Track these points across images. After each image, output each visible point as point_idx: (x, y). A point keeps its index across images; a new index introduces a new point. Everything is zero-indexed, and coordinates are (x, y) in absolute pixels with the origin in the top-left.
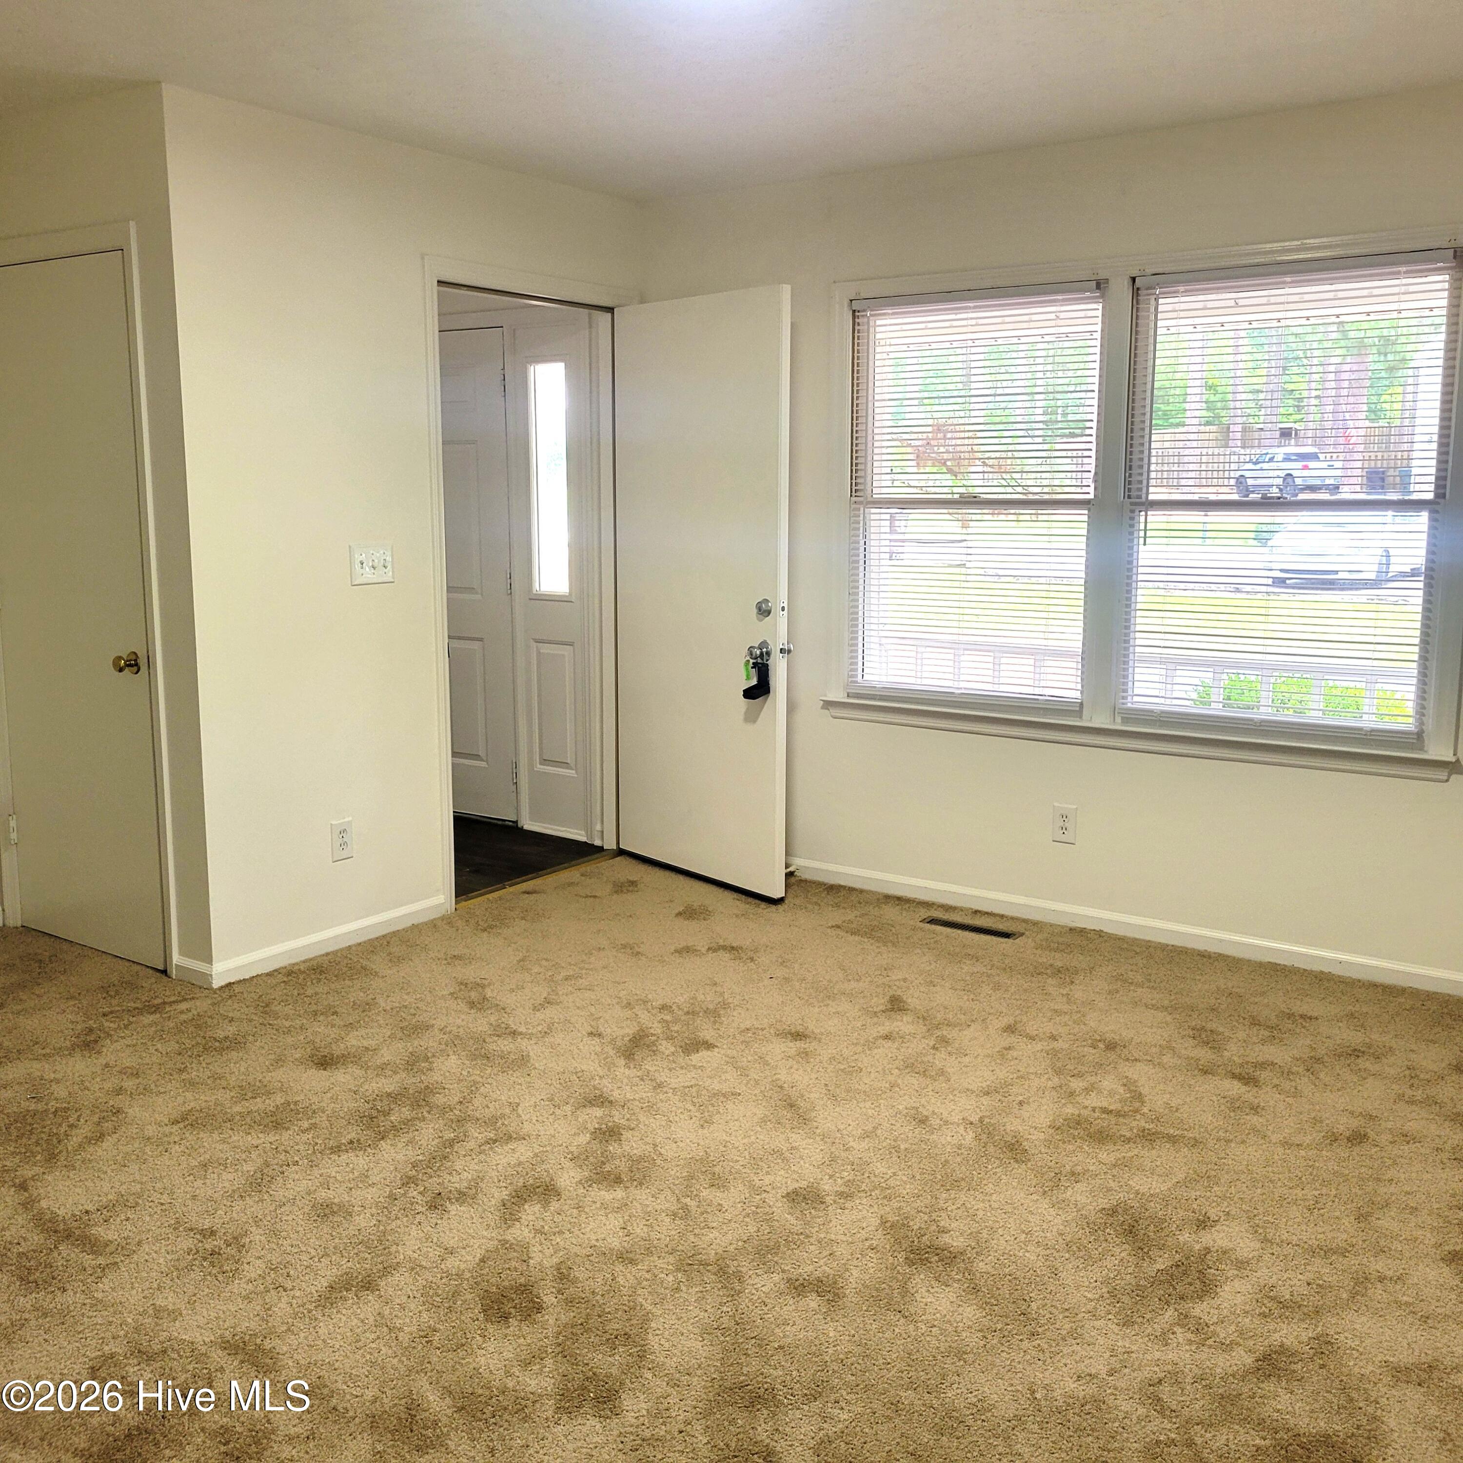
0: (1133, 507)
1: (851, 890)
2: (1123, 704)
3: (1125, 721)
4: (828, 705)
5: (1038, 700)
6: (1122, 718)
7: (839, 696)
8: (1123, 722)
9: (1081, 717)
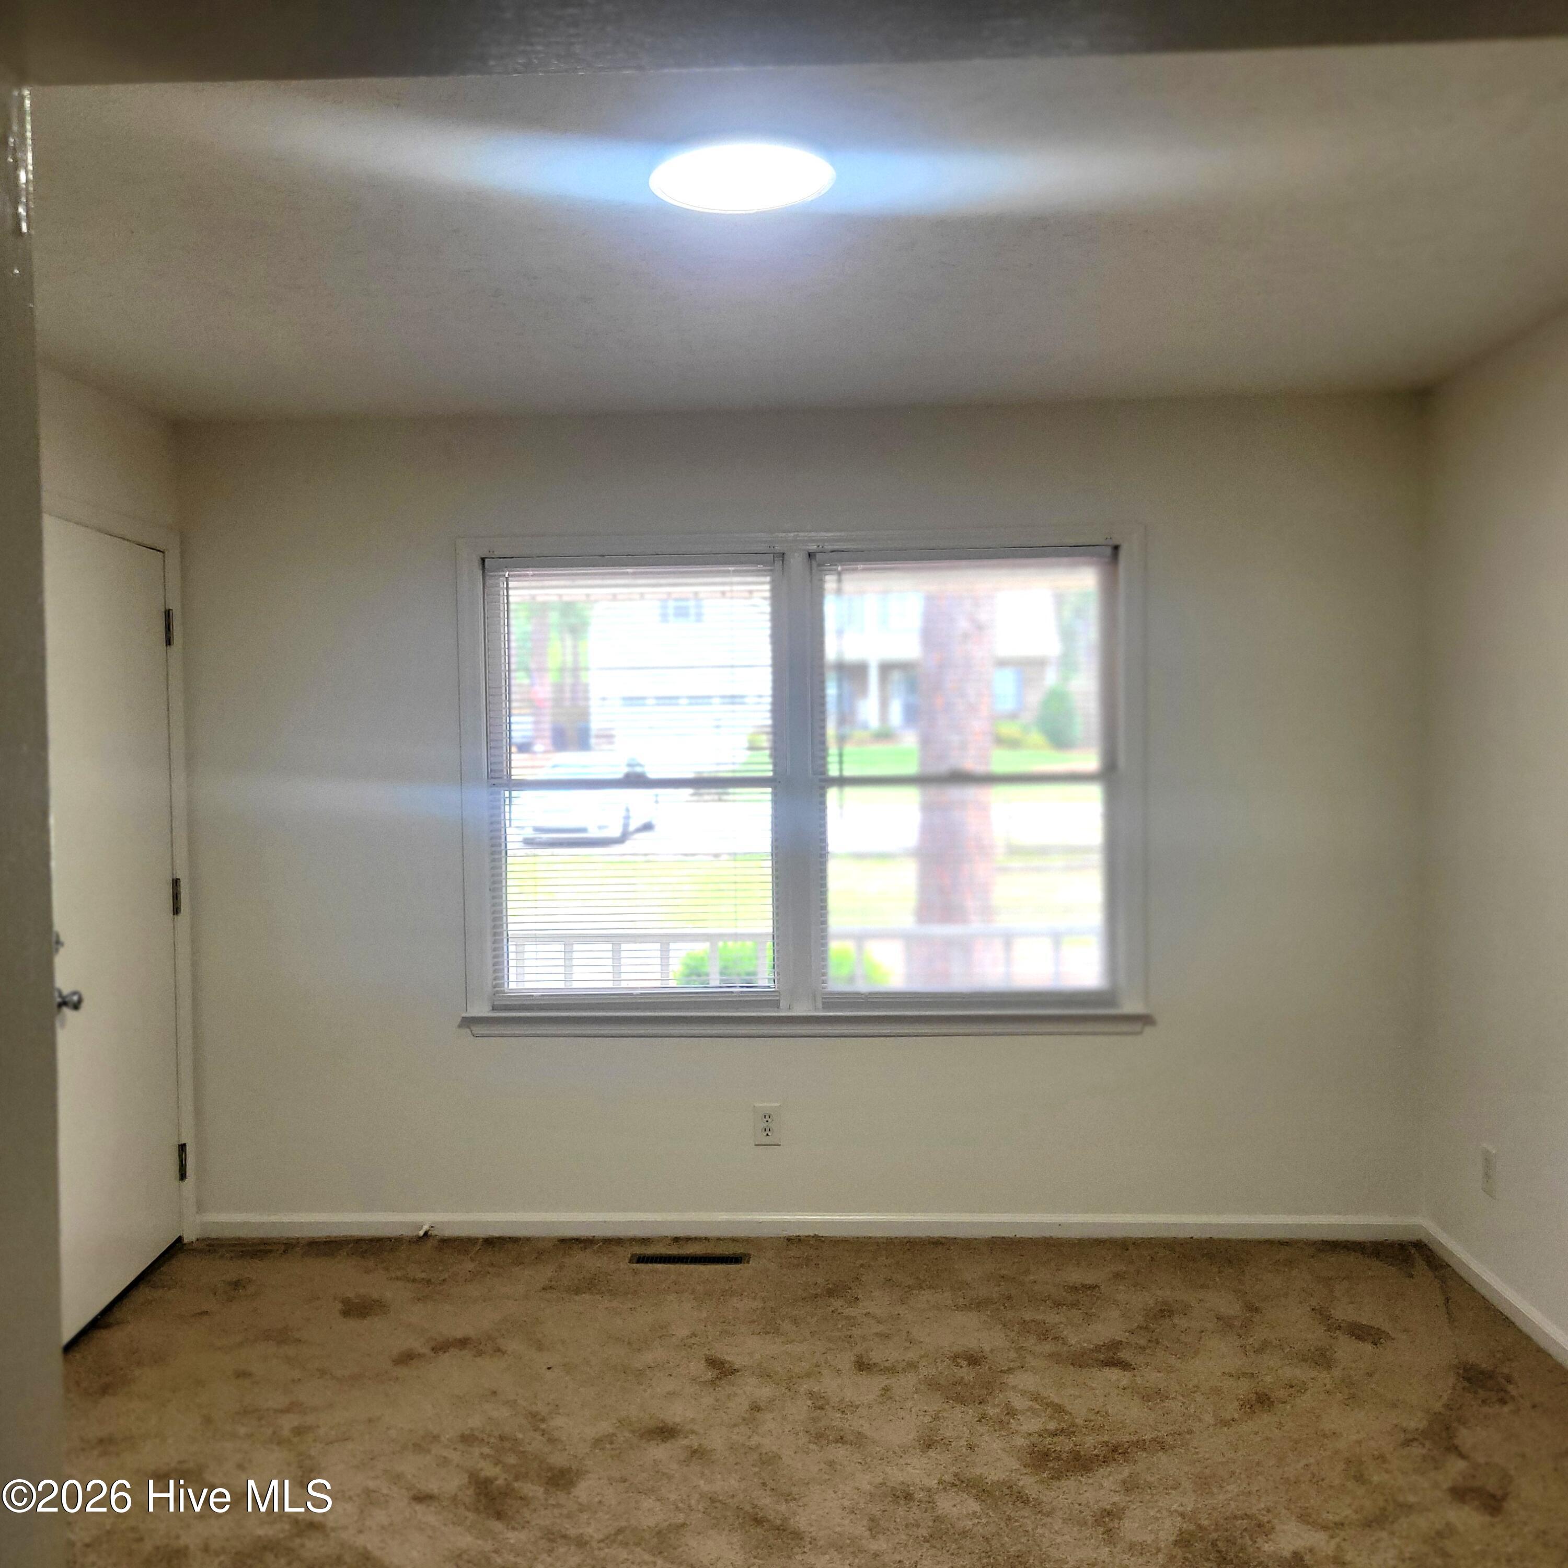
0: (823, 784)
1: (515, 1240)
2: (823, 988)
3: (827, 1005)
4: (468, 1022)
5: (732, 992)
6: (824, 1003)
7: (481, 1010)
8: (823, 1008)
9: (778, 1007)
